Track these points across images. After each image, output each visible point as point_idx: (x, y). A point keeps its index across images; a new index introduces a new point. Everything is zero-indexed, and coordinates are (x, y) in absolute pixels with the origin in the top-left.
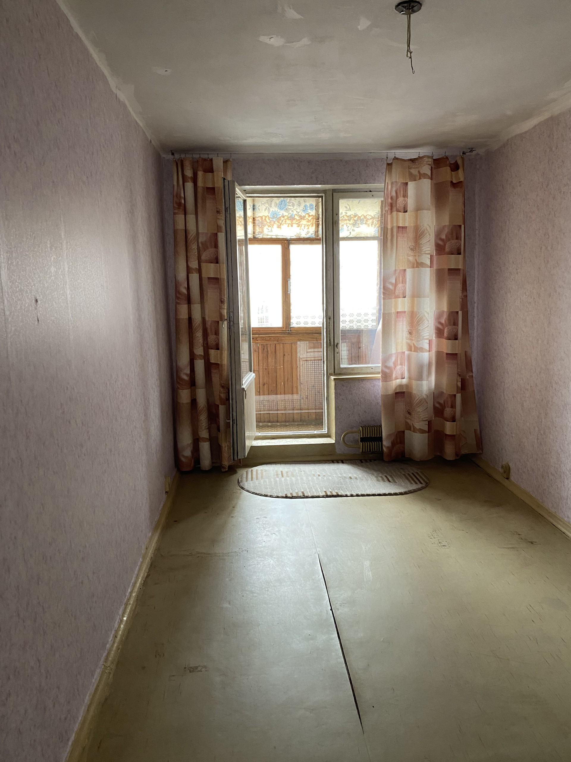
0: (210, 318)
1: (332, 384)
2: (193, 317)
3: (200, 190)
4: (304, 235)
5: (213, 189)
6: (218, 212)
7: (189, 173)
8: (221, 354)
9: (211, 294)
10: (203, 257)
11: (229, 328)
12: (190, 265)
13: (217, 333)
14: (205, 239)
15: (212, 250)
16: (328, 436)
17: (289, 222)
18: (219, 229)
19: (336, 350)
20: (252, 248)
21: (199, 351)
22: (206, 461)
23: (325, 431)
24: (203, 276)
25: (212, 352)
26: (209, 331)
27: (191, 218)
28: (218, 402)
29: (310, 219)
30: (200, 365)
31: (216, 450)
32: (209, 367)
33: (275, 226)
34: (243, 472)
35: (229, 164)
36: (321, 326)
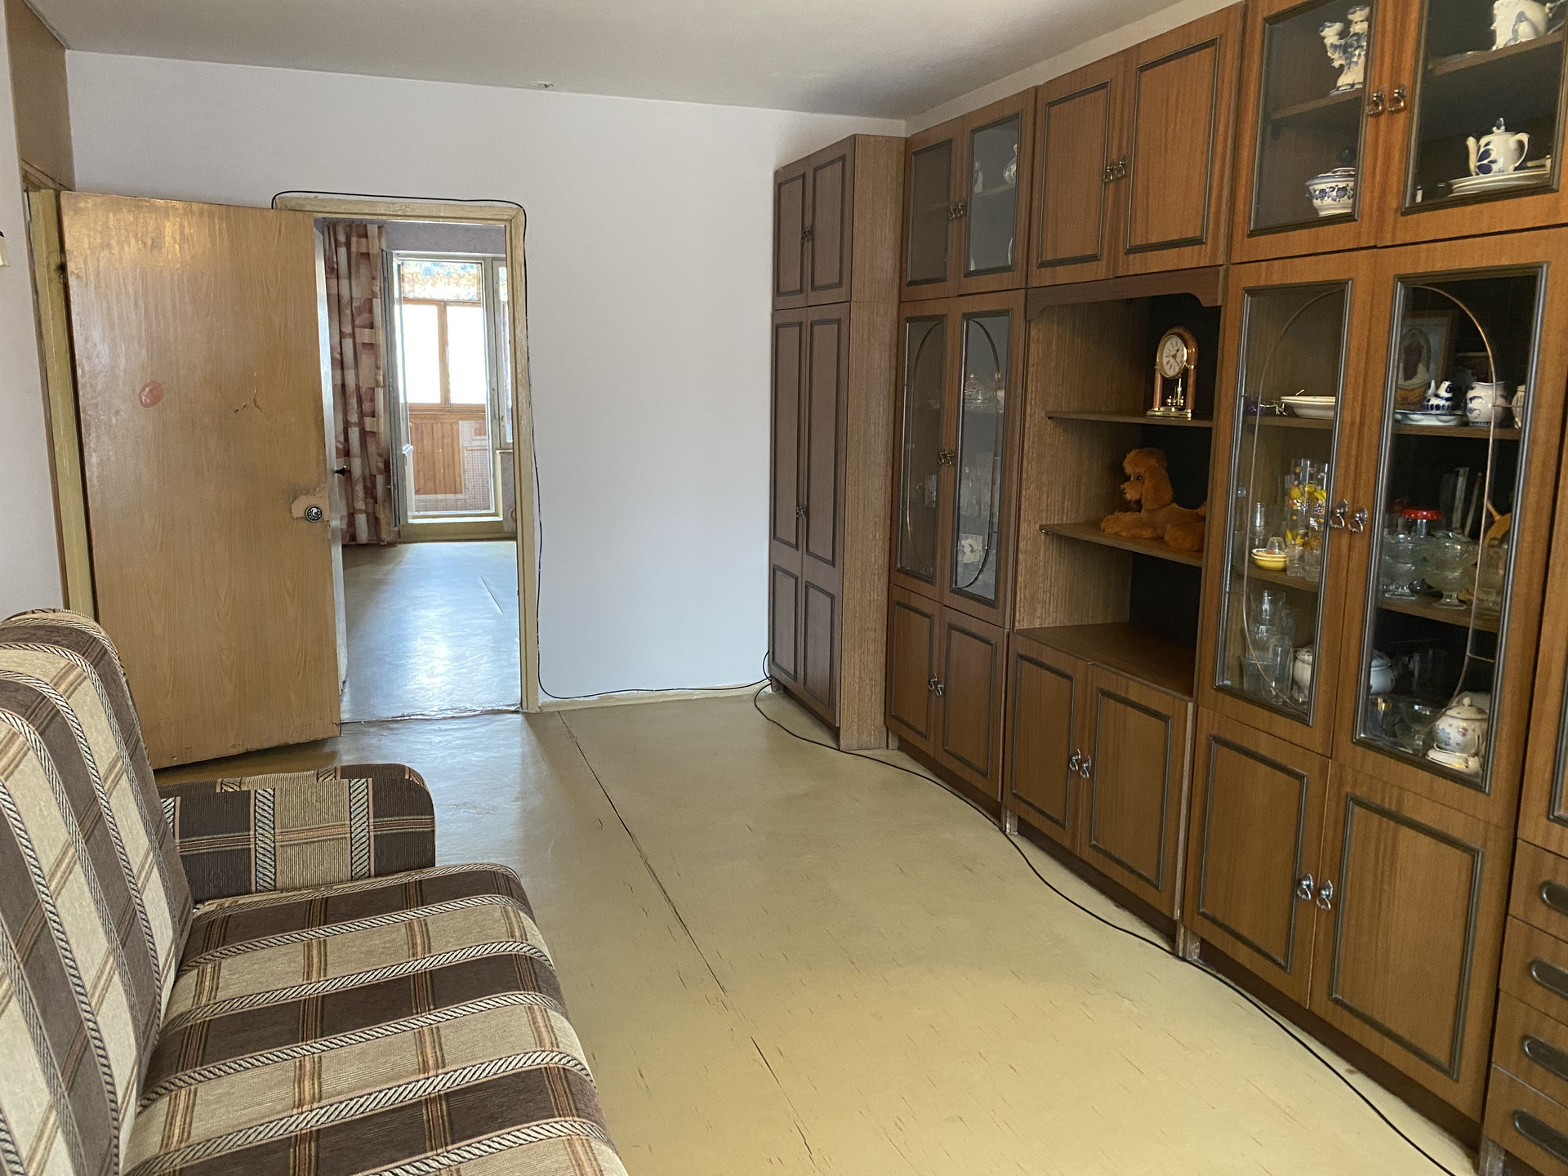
0: (365, 385)
1: (498, 458)
2: (346, 383)
3: (353, 255)
4: (463, 297)
5: (368, 254)
6: (373, 278)
7: (342, 238)
8: (378, 421)
9: (366, 360)
10: (357, 322)
12: (343, 330)
13: (372, 400)
14: (358, 304)
15: (366, 315)
16: (495, 514)
17: (445, 281)
18: (374, 295)
19: (502, 423)
21: (354, 418)
22: (363, 535)
23: (492, 511)
24: (357, 341)
25: (368, 420)
26: (363, 398)
27: (344, 283)
28: (374, 472)
29: (470, 278)
30: (354, 433)
31: (374, 522)
32: (364, 434)
33: (429, 284)
34: (400, 546)
35: (383, 230)
36: (485, 402)
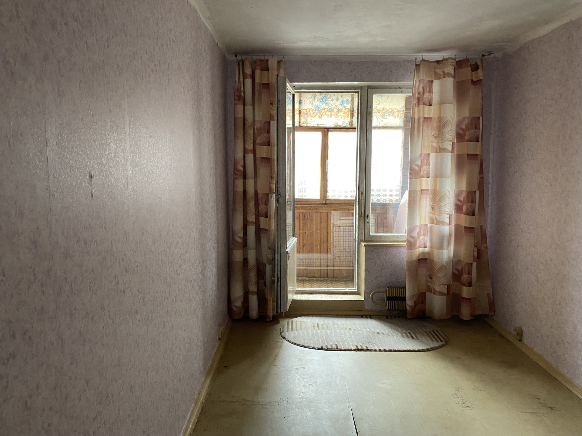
0: (261, 191)
1: (363, 249)
2: (247, 190)
3: (257, 85)
4: (340, 124)
5: (268, 84)
6: (271, 103)
7: (248, 71)
8: (270, 221)
9: (263, 171)
10: (258, 141)
11: (277, 200)
12: (247, 147)
13: (267, 203)
14: (259, 126)
15: (266, 135)
16: (358, 293)
17: (328, 113)
18: (271, 117)
19: (367, 220)
20: (299, 135)
21: (251, 218)
22: (254, 311)
23: (355, 289)
24: (257, 156)
25: (262, 219)
26: (260, 202)
27: (249, 108)
28: (265, 261)
29: (346, 111)
30: (251, 230)
31: (262, 302)
32: (259, 231)
33: (317, 117)
34: (284, 322)
35: (282, 64)
36: (354, 198)
